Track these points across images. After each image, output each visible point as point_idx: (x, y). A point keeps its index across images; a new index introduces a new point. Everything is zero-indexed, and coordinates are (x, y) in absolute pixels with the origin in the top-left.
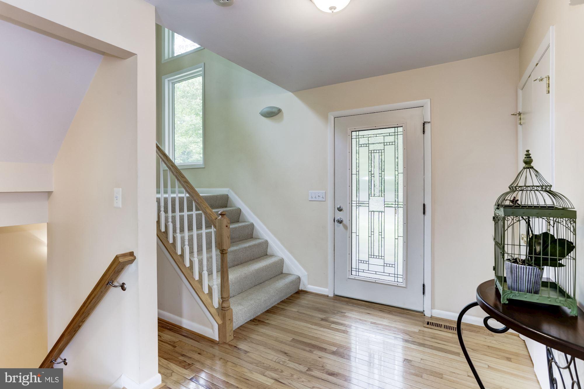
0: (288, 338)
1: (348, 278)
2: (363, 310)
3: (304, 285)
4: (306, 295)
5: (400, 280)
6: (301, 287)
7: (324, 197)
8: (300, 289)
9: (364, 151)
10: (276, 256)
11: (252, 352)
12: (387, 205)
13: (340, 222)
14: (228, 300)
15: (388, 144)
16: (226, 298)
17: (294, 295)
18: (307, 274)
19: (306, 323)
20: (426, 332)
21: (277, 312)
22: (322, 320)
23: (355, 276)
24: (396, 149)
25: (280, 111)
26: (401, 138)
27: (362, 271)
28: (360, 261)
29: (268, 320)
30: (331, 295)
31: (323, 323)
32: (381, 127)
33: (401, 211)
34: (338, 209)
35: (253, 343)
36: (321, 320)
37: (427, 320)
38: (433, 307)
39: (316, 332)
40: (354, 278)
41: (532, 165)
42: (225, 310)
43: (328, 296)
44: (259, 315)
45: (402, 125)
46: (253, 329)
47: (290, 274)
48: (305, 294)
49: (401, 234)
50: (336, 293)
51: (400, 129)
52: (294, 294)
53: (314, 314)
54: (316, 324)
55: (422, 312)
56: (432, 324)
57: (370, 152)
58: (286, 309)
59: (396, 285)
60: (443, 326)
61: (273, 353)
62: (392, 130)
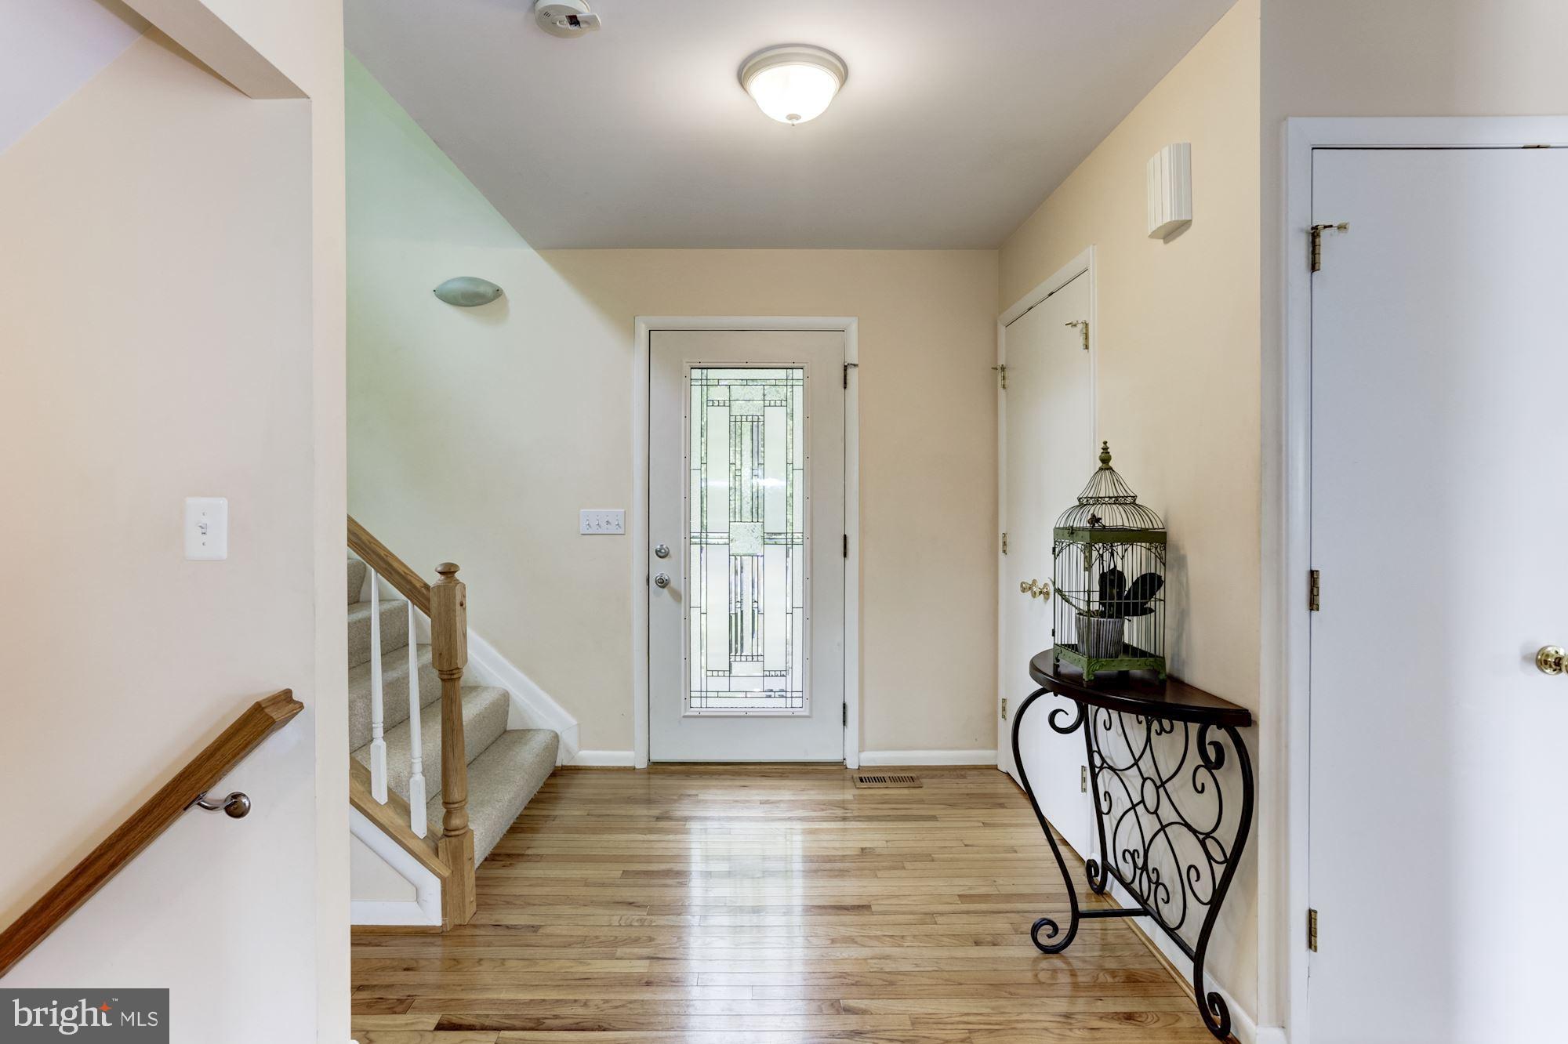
0: (615, 872)
1: (684, 717)
2: (728, 783)
3: (568, 751)
4: (580, 776)
5: (797, 702)
6: (562, 760)
7: (621, 523)
8: (559, 764)
9: (718, 419)
10: (486, 688)
11: (550, 923)
12: (768, 538)
13: (663, 583)
14: (462, 808)
15: (773, 403)
16: (461, 802)
17: (549, 782)
18: (576, 723)
19: (629, 833)
20: (866, 795)
21: (540, 826)
22: (658, 819)
23: (699, 709)
24: (791, 415)
25: (498, 293)
26: (798, 391)
27: (716, 694)
28: (711, 673)
29: (529, 848)
30: (641, 764)
31: (662, 824)
32: (762, 364)
33: (798, 551)
34: (659, 554)
35: (534, 905)
36: (656, 821)
37: (856, 776)
38: (862, 749)
39: (663, 845)
40: (698, 714)
41: (1111, 464)
42: (458, 835)
43: (634, 769)
44: (499, 843)
45: (803, 365)
46: (510, 878)
47: (531, 730)
48: (577, 774)
49: (798, 603)
50: (654, 758)
51: (798, 374)
52: (548, 778)
53: (631, 813)
54: (651, 831)
55: (841, 764)
56: (869, 780)
57: (733, 419)
58: (555, 817)
59: (791, 714)
60: (888, 780)
61: (600, 911)
62: (782, 374)
